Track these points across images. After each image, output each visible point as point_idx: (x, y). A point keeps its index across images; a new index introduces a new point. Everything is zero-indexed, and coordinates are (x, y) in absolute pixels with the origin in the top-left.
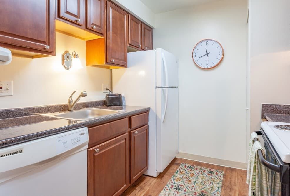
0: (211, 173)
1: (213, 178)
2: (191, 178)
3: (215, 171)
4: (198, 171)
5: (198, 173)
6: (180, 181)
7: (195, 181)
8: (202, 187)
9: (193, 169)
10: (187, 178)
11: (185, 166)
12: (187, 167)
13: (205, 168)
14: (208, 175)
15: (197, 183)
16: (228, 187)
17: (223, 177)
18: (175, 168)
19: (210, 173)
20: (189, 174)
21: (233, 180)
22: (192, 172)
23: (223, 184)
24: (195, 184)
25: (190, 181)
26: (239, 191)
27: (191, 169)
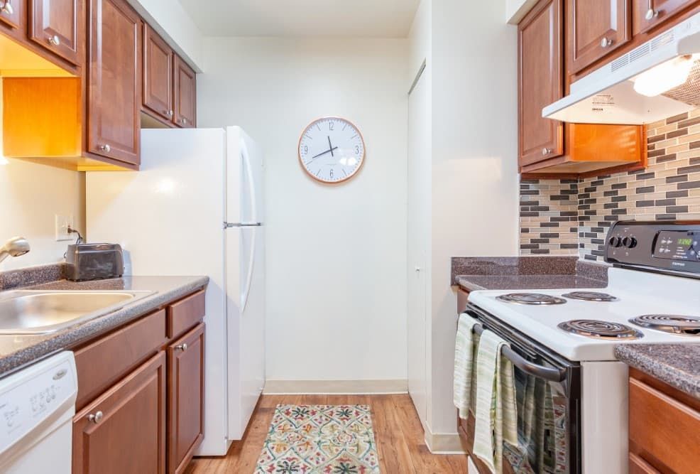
0: (346, 413)
1: (353, 424)
2: (309, 435)
3: (351, 408)
4: (317, 416)
5: (319, 421)
6: (285, 449)
7: (320, 441)
8: (337, 450)
9: (305, 415)
10: (300, 437)
11: (288, 410)
12: (292, 412)
13: (330, 406)
14: (342, 419)
15: (325, 444)
16: (385, 436)
17: (372, 418)
18: (263, 421)
19: (344, 416)
20: (301, 428)
21: (391, 418)
22: (306, 422)
23: (375, 433)
24: (320, 447)
25: (308, 443)
26: (408, 438)
27: (302, 416)
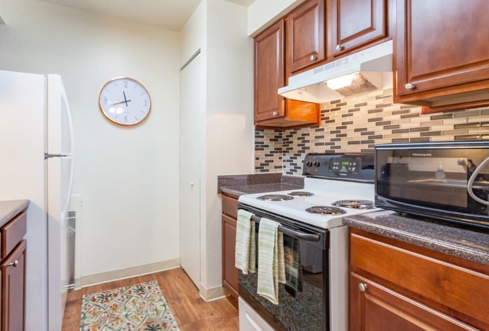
0: (141, 289)
1: (148, 296)
2: (116, 312)
3: (143, 284)
4: (119, 297)
5: (122, 299)
6: (99, 328)
7: (127, 314)
8: (142, 317)
9: (109, 298)
10: (110, 315)
11: (93, 298)
12: (98, 299)
13: (128, 287)
14: (139, 294)
15: (131, 315)
16: (173, 298)
17: (161, 289)
18: (73, 311)
19: (140, 292)
20: (109, 308)
21: (173, 285)
22: (112, 303)
23: (166, 298)
24: (128, 318)
25: (118, 318)
26: (188, 296)
27: (107, 299)
